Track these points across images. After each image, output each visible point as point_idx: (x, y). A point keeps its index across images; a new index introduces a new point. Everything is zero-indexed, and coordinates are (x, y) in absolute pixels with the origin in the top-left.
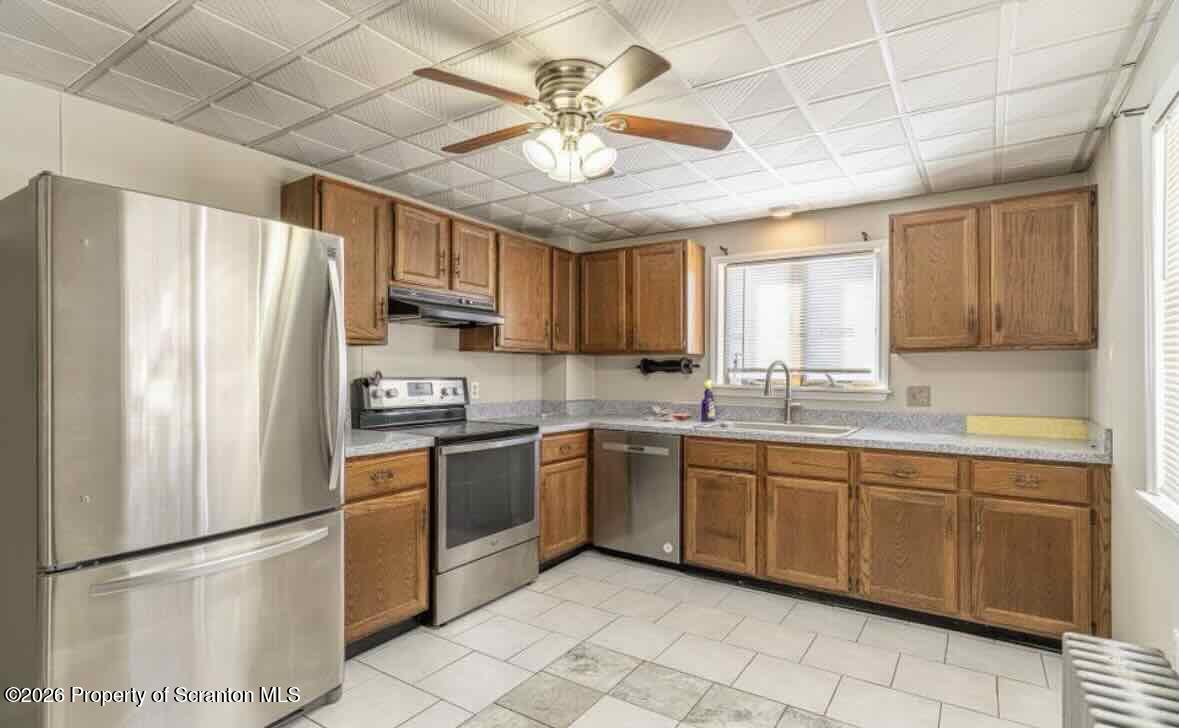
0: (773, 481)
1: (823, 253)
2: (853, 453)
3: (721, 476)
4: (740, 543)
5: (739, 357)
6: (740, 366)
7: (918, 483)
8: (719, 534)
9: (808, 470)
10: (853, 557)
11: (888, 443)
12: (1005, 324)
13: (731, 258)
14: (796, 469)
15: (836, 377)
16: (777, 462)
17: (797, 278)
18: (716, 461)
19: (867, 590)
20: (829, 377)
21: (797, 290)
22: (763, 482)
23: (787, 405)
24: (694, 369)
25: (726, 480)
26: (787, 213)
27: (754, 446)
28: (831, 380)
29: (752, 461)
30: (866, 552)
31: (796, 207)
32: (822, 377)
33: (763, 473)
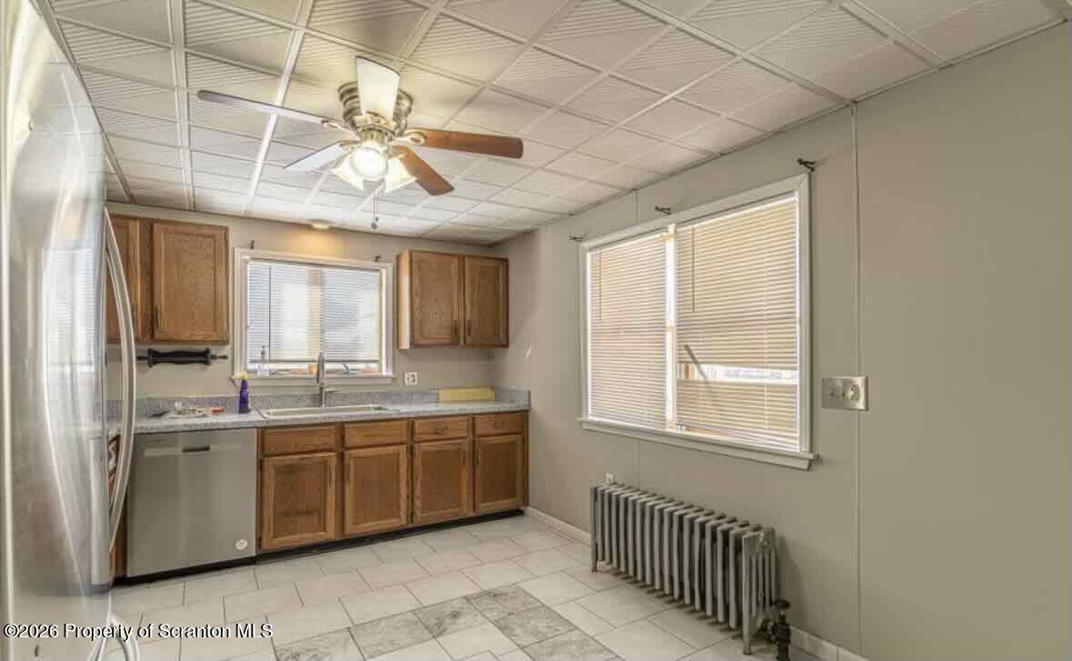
0: (350, 454)
1: (343, 265)
2: (410, 422)
3: (302, 459)
4: (319, 516)
5: (267, 349)
6: (267, 357)
7: (449, 436)
8: (298, 513)
9: (379, 440)
10: (411, 496)
11: (430, 412)
12: (473, 333)
13: (257, 252)
14: (371, 441)
15: (351, 366)
16: (353, 438)
17: (317, 281)
18: (296, 445)
19: (421, 518)
20: (345, 366)
21: (317, 292)
22: (341, 457)
23: (321, 392)
24: (212, 361)
25: (308, 462)
26: (326, 227)
27: (333, 427)
28: (347, 368)
29: (331, 441)
30: (418, 492)
31: (334, 223)
32: (340, 366)
33: (342, 447)
